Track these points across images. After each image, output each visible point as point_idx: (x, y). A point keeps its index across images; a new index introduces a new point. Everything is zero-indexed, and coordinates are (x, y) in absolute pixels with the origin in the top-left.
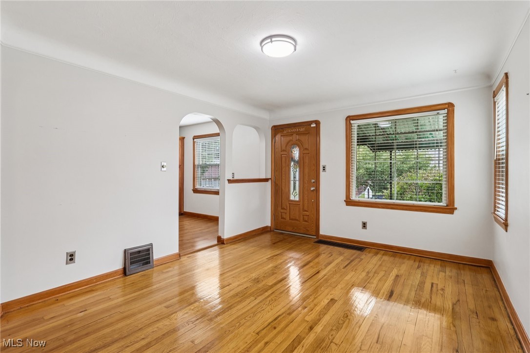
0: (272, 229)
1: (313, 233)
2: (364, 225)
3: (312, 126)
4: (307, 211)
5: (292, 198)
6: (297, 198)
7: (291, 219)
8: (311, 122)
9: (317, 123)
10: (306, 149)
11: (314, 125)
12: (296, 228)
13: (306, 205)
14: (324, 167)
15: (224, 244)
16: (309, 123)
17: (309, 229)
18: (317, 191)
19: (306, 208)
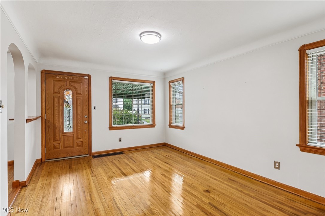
0: (43, 160)
1: (86, 153)
2: (120, 140)
3: (85, 77)
4: (80, 139)
5: (66, 130)
6: (71, 130)
7: (64, 147)
8: (85, 75)
9: (89, 77)
10: (80, 94)
11: (87, 78)
12: (70, 153)
13: (80, 135)
14: (94, 107)
15: (27, 186)
16: (83, 75)
17: (82, 151)
18: (90, 123)
19: (79, 137)
